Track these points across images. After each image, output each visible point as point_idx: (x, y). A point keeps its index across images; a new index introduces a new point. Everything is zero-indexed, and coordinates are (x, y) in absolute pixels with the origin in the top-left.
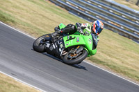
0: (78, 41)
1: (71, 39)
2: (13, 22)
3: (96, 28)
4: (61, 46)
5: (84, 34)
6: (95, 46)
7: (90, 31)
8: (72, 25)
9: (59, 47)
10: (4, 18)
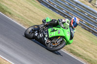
0: (59, 33)
1: (54, 31)
2: (10, 13)
3: (73, 23)
4: (46, 36)
5: (64, 28)
6: (71, 38)
7: (69, 24)
8: (55, 20)
9: (44, 36)
10: (3, 9)
